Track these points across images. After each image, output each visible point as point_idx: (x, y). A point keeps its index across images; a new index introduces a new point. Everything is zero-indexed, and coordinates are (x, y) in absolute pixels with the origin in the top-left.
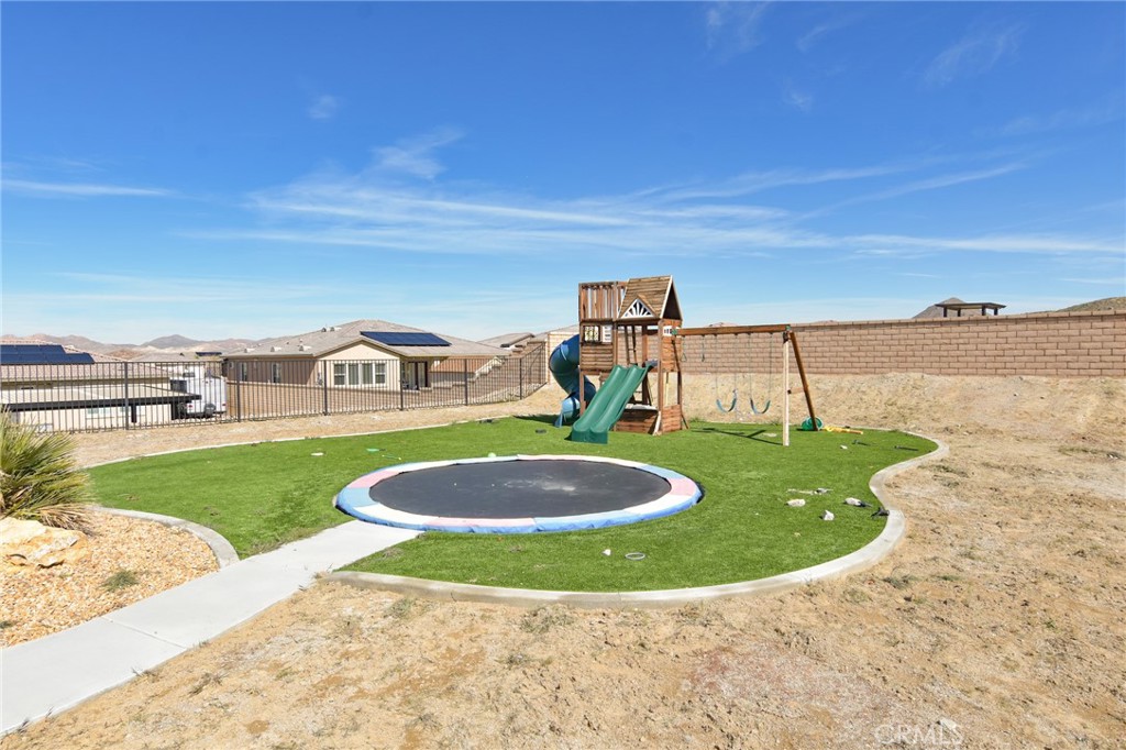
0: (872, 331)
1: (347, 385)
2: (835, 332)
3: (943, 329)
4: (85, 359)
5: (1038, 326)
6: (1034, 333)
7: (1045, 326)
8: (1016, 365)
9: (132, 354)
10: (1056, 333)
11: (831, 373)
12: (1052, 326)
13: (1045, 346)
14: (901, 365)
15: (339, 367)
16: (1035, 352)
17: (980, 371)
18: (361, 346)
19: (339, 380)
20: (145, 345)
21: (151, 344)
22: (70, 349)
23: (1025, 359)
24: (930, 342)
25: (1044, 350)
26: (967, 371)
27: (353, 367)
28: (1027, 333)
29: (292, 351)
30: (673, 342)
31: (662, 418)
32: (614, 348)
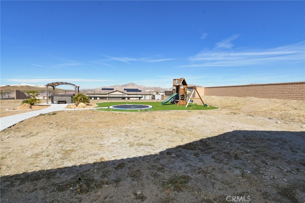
0: (250, 87)
2: (243, 87)
3: (263, 87)
4: (140, 91)
5: (282, 86)
6: (282, 88)
7: (284, 86)
8: (277, 96)
10: (286, 88)
11: (242, 97)
12: (286, 86)
13: (284, 91)
14: (255, 95)
16: (281, 93)
17: (270, 97)
23: (279, 94)
24: (260, 90)
25: (283, 92)
26: (267, 97)
28: (280, 88)
30: (184, 89)
31: (180, 102)
32: (176, 90)
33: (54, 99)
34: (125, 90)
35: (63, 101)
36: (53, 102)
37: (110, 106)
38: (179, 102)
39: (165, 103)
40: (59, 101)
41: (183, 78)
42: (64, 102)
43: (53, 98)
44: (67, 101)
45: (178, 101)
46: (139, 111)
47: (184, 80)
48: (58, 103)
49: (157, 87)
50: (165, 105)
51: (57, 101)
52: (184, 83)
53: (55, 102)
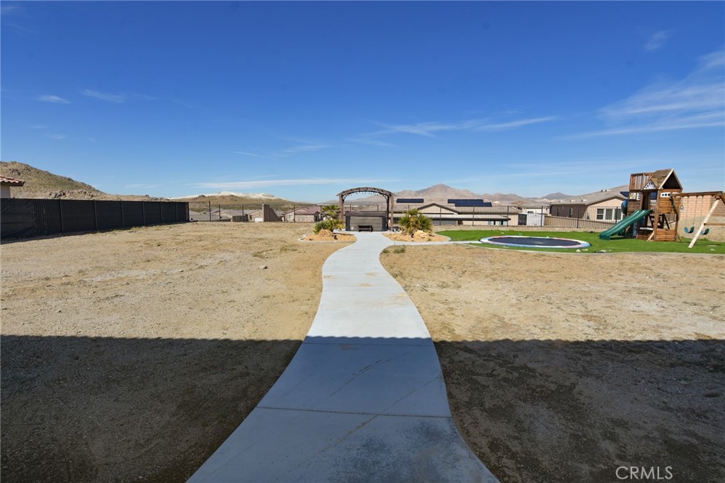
1: (604, 220)
4: (489, 205)
9: (523, 203)
15: (600, 211)
18: (615, 200)
19: (600, 217)
20: (543, 198)
21: (546, 197)
22: (486, 201)
27: (609, 211)
29: (579, 202)
30: (671, 200)
31: (656, 234)
32: (641, 203)
33: (351, 221)
34: (450, 201)
35: (368, 227)
36: (348, 229)
37: (481, 238)
38: (653, 234)
39: (612, 235)
40: (360, 227)
41: (667, 171)
42: (370, 229)
43: (349, 218)
44: (373, 225)
45: (652, 231)
46: (578, 250)
47: (673, 175)
48: (360, 231)
49: (508, 193)
50: (612, 239)
51: (357, 225)
52: (673, 183)
53: (352, 228)
